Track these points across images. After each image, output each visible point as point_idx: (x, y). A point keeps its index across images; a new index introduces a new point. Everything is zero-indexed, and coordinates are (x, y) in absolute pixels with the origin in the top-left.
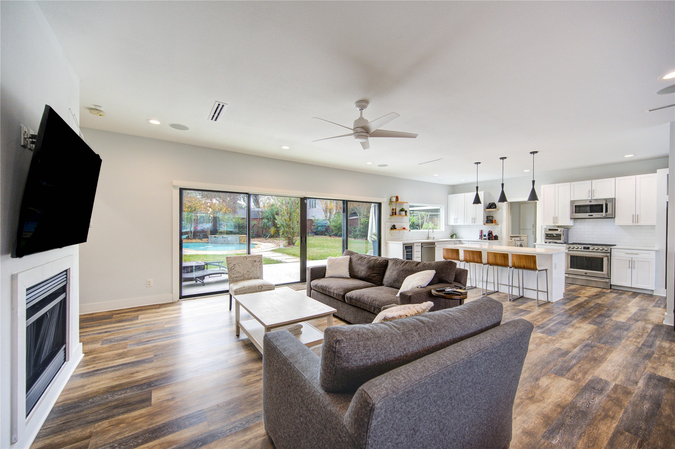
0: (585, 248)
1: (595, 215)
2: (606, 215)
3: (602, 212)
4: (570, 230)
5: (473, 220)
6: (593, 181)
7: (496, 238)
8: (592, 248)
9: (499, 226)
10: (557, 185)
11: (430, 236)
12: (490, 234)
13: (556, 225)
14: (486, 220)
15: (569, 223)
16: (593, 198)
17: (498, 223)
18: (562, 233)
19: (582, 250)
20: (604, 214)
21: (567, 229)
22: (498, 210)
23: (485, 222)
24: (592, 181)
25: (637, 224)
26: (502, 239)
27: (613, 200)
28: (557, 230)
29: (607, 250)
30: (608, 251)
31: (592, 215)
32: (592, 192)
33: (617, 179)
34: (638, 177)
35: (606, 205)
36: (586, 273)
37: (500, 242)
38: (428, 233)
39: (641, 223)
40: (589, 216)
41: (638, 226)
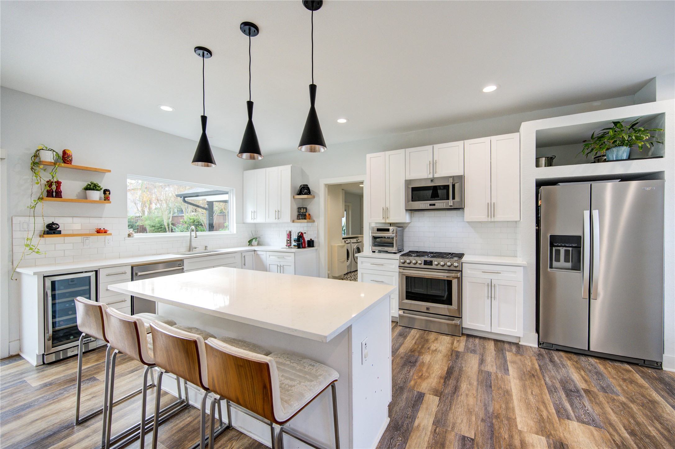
0: (426, 263)
1: (439, 204)
2: (454, 203)
3: (448, 199)
4: (406, 230)
5: (277, 213)
6: (435, 146)
7: (311, 244)
8: (436, 263)
9: (316, 223)
10: (388, 153)
11: (194, 245)
12: (301, 237)
13: (388, 221)
14: (296, 214)
15: (404, 217)
16: (436, 176)
17: (314, 219)
18: (394, 235)
19: (423, 266)
20: (450, 202)
21: (401, 227)
22: (314, 197)
23: (296, 217)
24: (433, 147)
25: (492, 220)
26: (319, 246)
27: (461, 178)
28: (388, 230)
29: (457, 267)
30: (458, 269)
31: (434, 205)
32: (433, 164)
33: (467, 142)
34: (494, 138)
35: (454, 186)
36: (428, 309)
37: (316, 250)
38: (189, 238)
39: (499, 217)
40: (430, 205)
41: (494, 222)
